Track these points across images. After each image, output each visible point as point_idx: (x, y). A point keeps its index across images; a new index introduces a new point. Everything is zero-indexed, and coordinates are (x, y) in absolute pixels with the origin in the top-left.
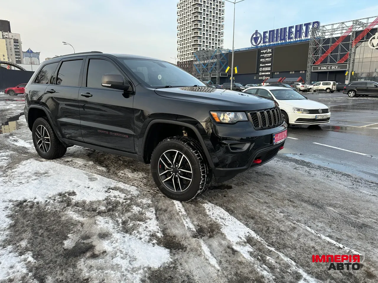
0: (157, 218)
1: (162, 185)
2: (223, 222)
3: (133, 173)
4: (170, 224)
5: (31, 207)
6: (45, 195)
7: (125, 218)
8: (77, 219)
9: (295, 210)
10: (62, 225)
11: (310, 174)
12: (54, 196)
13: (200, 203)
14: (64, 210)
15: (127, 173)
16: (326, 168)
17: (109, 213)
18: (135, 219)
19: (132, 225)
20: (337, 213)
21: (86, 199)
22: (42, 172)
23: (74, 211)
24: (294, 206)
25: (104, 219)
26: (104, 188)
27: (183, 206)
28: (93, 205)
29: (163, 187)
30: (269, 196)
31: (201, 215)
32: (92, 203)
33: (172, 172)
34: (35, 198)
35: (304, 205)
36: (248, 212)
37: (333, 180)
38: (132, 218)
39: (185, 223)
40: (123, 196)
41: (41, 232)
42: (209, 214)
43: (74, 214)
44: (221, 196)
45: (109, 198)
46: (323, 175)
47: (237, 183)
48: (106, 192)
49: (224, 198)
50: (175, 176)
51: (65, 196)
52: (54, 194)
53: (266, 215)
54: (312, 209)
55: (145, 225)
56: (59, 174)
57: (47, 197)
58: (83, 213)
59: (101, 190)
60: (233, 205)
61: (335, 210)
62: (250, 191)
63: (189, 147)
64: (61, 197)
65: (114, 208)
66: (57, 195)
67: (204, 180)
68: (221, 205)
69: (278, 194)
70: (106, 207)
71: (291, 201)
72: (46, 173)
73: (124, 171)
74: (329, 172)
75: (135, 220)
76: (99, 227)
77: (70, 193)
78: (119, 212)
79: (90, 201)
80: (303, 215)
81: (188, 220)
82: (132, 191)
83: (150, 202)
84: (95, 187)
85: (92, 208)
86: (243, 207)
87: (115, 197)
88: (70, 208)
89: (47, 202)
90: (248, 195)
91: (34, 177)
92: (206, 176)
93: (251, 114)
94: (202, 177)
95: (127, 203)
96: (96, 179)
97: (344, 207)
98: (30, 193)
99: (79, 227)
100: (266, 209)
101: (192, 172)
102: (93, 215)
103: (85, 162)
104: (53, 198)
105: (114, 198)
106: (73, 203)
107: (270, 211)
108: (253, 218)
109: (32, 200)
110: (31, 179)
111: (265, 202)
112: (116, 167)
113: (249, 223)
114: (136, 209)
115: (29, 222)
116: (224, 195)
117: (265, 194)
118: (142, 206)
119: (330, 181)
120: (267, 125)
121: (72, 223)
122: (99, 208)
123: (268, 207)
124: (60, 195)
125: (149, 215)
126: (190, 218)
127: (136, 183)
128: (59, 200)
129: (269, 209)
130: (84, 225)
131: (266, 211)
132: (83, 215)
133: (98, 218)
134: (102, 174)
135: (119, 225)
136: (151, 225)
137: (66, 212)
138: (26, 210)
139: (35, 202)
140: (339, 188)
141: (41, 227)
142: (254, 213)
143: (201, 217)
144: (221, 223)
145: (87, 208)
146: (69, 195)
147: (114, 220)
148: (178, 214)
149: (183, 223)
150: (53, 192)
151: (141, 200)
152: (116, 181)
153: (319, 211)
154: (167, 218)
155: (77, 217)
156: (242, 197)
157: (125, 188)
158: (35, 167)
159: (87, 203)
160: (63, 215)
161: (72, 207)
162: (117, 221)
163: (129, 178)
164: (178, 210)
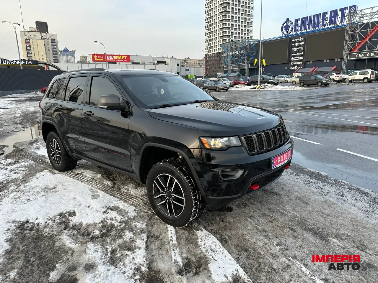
0: (147, 247)
1: (157, 208)
2: (213, 255)
3: (136, 188)
4: (158, 256)
5: (31, 229)
6: (47, 215)
7: (115, 246)
8: (69, 245)
9: (294, 241)
10: (54, 252)
11: (322, 191)
12: (55, 216)
13: (195, 229)
14: (60, 234)
15: (130, 189)
16: (343, 182)
17: (101, 239)
18: (125, 247)
19: (120, 255)
20: (342, 247)
21: (83, 222)
22: (51, 187)
23: (69, 236)
24: (294, 237)
25: (95, 246)
26: (103, 207)
27: (177, 232)
28: (89, 228)
29: (158, 210)
30: (270, 221)
31: (192, 245)
32: (88, 226)
33: (166, 196)
34: (37, 219)
35: (306, 234)
36: (243, 242)
37: (347, 200)
38: (122, 246)
39: (173, 254)
40: (119, 218)
41: (33, 259)
42: (201, 244)
43: (68, 239)
44: (219, 220)
45: (105, 220)
46: (338, 193)
47: (239, 204)
48: (105, 212)
49: (222, 223)
50: (169, 200)
51: (65, 217)
52: (55, 214)
53: (261, 247)
54: (313, 241)
55: (132, 256)
56: (66, 189)
57: (48, 218)
58: (77, 238)
59: (100, 210)
60: (228, 233)
61: (339, 244)
62: (250, 215)
63: (181, 173)
64: (61, 217)
65: (108, 233)
66: (57, 215)
67: (196, 208)
68: (216, 232)
69: (281, 219)
70: (101, 231)
71: (292, 229)
72: (55, 188)
73: (128, 187)
74: (346, 189)
75: (124, 249)
76: (88, 256)
77: (71, 213)
78: (111, 238)
79: (87, 224)
80: (302, 248)
81: (177, 251)
82: (129, 211)
83: (144, 226)
84: (95, 207)
85: (87, 232)
86: (239, 236)
87: (112, 219)
88: (66, 231)
89: (47, 224)
90: (247, 220)
91: (42, 193)
92: (198, 203)
93: (245, 138)
94: (193, 205)
95: (121, 227)
96: (99, 196)
97: (352, 239)
98: (33, 213)
99: (68, 256)
100: (262, 239)
101: (184, 198)
102: (86, 241)
103: (94, 175)
104: (53, 219)
105: (110, 221)
106: (70, 225)
107: (266, 243)
108: (246, 250)
109: (34, 221)
110: (39, 195)
111: (264, 231)
112: (122, 180)
113: (240, 257)
114: (128, 235)
115: (25, 247)
116: (222, 219)
117: (266, 219)
118: (136, 231)
119: (343, 202)
120: (265, 149)
121: (64, 250)
122: (94, 232)
123: (265, 236)
124: (61, 215)
125: (139, 244)
126: (180, 248)
127: (136, 201)
128: (59, 221)
129: (265, 240)
130: (74, 253)
131: (262, 241)
132: (76, 241)
133: (89, 246)
134: (105, 190)
135: (107, 255)
136: (138, 257)
137: (61, 237)
138: (25, 232)
139: (35, 223)
140: (352, 211)
141: (34, 254)
142: (249, 244)
143: (192, 247)
144: (211, 257)
145: (83, 231)
146: (69, 215)
147: (105, 248)
148: (169, 243)
149: (171, 255)
150: (54, 212)
151: (136, 223)
152: (117, 199)
153: (321, 243)
154: (156, 247)
155: (70, 243)
156: (241, 222)
157: (124, 209)
158: (46, 181)
159: (83, 226)
160: (57, 240)
161: (69, 230)
162: (107, 250)
163: (131, 195)
164: (170, 238)
